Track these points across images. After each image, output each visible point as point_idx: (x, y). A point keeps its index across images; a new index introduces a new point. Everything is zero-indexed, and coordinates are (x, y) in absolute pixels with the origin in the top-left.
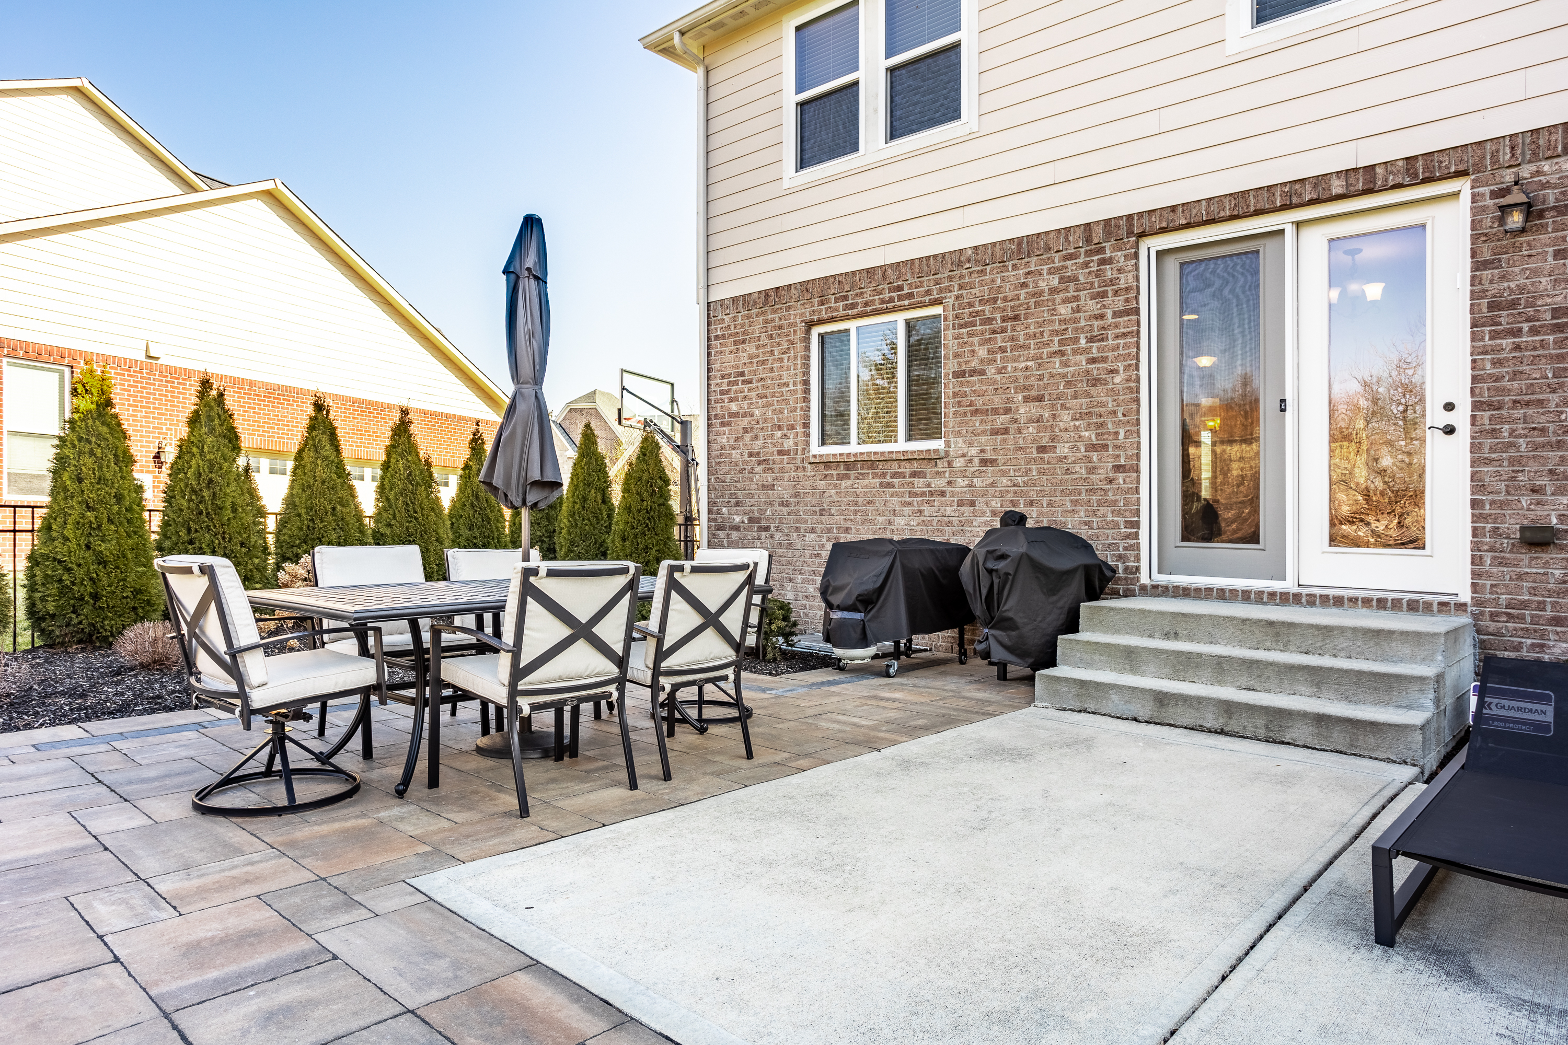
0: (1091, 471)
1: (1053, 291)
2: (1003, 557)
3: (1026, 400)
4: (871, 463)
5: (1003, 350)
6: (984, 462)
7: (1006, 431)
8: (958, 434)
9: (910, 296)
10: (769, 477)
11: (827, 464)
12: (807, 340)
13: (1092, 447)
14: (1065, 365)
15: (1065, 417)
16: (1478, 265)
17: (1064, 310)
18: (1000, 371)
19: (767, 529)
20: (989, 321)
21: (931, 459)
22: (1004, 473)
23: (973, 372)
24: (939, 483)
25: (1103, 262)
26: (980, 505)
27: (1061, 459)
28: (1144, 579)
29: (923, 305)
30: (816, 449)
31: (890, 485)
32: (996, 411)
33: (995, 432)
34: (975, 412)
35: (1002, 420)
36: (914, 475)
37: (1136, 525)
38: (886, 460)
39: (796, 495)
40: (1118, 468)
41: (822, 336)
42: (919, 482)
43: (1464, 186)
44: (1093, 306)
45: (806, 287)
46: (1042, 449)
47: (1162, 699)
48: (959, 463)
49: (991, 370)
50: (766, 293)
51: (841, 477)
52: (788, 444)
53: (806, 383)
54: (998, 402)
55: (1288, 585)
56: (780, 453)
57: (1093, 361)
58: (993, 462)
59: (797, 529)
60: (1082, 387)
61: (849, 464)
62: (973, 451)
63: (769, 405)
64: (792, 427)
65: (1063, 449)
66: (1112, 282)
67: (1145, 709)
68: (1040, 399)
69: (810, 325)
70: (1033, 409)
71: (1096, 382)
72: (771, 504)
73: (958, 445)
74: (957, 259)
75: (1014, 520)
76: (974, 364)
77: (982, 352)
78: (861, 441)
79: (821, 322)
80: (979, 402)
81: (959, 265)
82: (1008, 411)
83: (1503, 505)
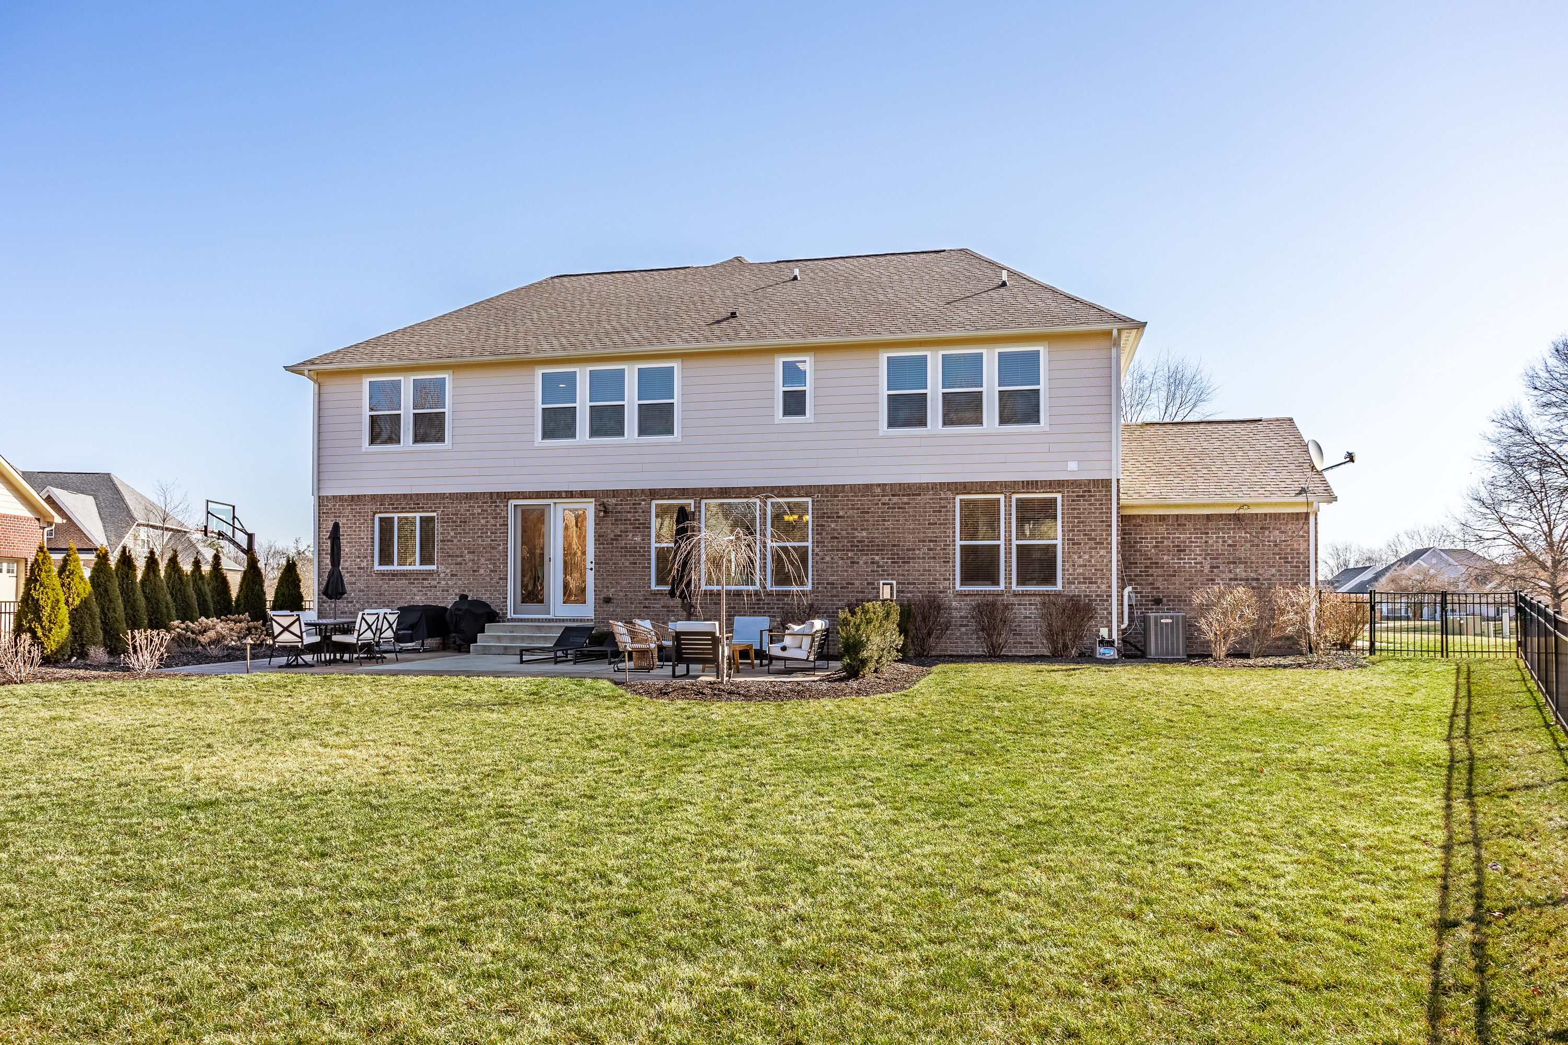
0: (491, 579)
1: (479, 514)
2: (460, 610)
3: (469, 553)
4: (404, 574)
5: (460, 533)
6: (452, 575)
7: (461, 564)
8: (442, 564)
9: (423, 508)
10: (353, 579)
11: (383, 574)
12: (373, 520)
13: (491, 571)
14: (483, 541)
15: (483, 560)
16: (596, 524)
17: (483, 522)
18: (459, 541)
19: (352, 602)
20: (456, 522)
21: (431, 573)
22: (460, 579)
23: (448, 541)
24: (434, 583)
25: (496, 506)
26: (451, 592)
27: (481, 575)
28: (509, 617)
29: (428, 512)
30: (377, 567)
31: (413, 583)
32: (457, 556)
33: (457, 564)
34: (449, 556)
35: (459, 559)
36: (423, 579)
37: (506, 598)
38: (411, 573)
39: (368, 587)
40: (500, 579)
41: (381, 519)
42: (426, 582)
43: (593, 500)
44: (492, 521)
45: (374, 498)
46: (474, 571)
47: (506, 648)
48: (442, 575)
49: (455, 541)
50: (353, 496)
51: (389, 580)
52: (364, 564)
53: (373, 538)
54: (458, 553)
55: (550, 617)
56: (359, 568)
57: (492, 540)
58: (456, 575)
59: (368, 602)
60: (489, 549)
61: (394, 574)
62: (448, 571)
63: (353, 546)
64: (366, 557)
65: (482, 571)
66: (499, 514)
67: (502, 651)
68: (474, 552)
69: (375, 513)
70: (471, 556)
71: (493, 548)
72: (354, 591)
73: (441, 568)
74: (443, 496)
75: (463, 597)
76: (449, 538)
77: (452, 534)
78: (399, 564)
79: (380, 512)
80: (451, 552)
81: (444, 499)
82: (462, 556)
83: (600, 591)
